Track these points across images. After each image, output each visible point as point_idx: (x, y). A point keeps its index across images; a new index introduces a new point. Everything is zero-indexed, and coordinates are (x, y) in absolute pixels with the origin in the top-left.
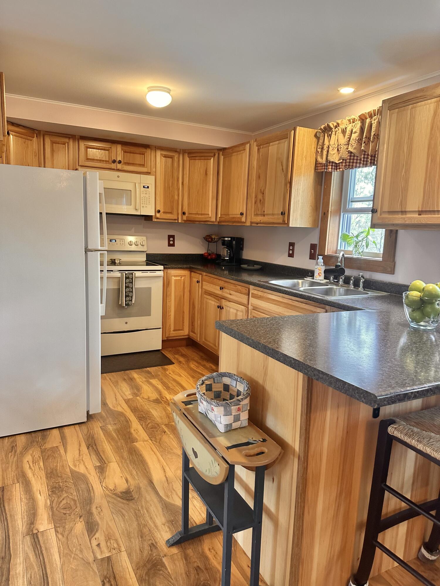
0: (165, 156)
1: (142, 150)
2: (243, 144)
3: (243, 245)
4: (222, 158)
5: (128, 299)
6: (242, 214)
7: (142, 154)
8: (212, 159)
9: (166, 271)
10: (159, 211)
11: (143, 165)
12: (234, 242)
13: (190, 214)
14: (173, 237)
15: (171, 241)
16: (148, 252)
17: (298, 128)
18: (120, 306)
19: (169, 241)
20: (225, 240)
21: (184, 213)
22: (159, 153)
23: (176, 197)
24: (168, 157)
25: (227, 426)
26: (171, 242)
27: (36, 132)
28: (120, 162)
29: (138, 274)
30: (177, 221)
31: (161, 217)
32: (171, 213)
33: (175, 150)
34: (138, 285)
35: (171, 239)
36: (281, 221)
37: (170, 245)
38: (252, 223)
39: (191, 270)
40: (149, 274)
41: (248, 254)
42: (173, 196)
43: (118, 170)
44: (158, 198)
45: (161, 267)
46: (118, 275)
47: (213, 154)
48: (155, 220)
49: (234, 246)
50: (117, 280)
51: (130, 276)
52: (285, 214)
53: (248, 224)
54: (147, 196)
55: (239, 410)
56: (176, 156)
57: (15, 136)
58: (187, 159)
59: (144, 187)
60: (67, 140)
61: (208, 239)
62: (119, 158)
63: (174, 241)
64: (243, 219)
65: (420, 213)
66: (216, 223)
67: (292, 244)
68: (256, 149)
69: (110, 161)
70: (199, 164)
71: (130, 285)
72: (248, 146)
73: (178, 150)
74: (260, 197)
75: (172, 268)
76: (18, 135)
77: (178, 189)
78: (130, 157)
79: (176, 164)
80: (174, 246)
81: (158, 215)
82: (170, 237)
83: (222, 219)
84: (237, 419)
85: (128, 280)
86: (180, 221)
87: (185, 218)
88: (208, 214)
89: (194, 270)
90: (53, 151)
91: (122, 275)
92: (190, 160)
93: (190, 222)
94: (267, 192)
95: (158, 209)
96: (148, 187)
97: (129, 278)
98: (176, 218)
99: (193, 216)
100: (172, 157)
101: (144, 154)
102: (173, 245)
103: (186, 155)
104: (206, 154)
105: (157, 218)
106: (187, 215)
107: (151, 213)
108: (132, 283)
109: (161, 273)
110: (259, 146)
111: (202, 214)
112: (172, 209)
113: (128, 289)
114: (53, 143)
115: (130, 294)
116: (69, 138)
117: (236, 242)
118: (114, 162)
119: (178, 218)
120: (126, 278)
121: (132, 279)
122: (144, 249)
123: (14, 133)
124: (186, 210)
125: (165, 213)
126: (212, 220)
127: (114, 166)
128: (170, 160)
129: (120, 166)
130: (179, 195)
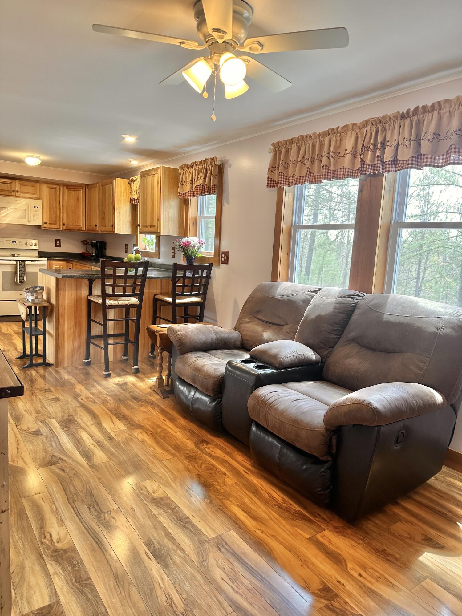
0: (50, 188)
1: (33, 184)
2: (97, 183)
3: (106, 246)
4: (87, 190)
5: (21, 278)
6: (96, 226)
8: (81, 191)
9: (49, 261)
10: (46, 223)
11: (34, 194)
12: (98, 244)
13: (68, 225)
14: (59, 240)
15: (58, 243)
16: (40, 251)
17: (117, 179)
18: (16, 283)
19: (56, 243)
20: (92, 243)
21: (64, 225)
22: (45, 185)
23: (58, 214)
24: (52, 189)
25: (32, 300)
26: (58, 244)
28: (18, 191)
29: (28, 263)
30: (59, 230)
31: (48, 227)
32: (55, 224)
33: (57, 184)
34: (29, 270)
35: (58, 242)
36: (111, 230)
37: (57, 246)
38: (101, 231)
39: (67, 261)
40: (36, 263)
41: (110, 252)
42: (56, 214)
43: (17, 196)
44: (45, 215)
45: (46, 259)
46: (14, 262)
47: (82, 188)
48: (44, 229)
49: (99, 247)
50: (13, 266)
51: (23, 264)
52: (113, 226)
53: (100, 232)
54: (37, 213)
55: (37, 294)
56: (58, 187)
58: (66, 190)
59: (34, 207)
61: (85, 242)
62: (17, 188)
63: (60, 243)
64: (97, 229)
65: (151, 226)
66: (86, 232)
67: (126, 245)
68: (101, 187)
69: (11, 190)
70: (73, 193)
71: (23, 269)
72: (98, 185)
73: (60, 184)
74: (103, 215)
75: (54, 260)
77: (60, 209)
78: (25, 188)
79: (58, 193)
81: (45, 225)
82: (56, 240)
83: (88, 229)
84: (37, 298)
85: (21, 266)
86: (61, 230)
87: (65, 227)
88: (80, 226)
89: (69, 261)
91: (17, 263)
92: (68, 190)
93: (68, 230)
94: (106, 213)
95: (45, 221)
96: (37, 207)
97: (22, 265)
98: (59, 228)
99: (70, 226)
100: (55, 189)
101: (35, 186)
102: (59, 246)
103: (65, 187)
104: (78, 187)
105: (45, 227)
106: (66, 226)
107: (41, 224)
108: (24, 268)
109: (45, 263)
110: (102, 186)
111: (76, 225)
112: (56, 221)
113: (21, 272)
115: (23, 275)
117: (100, 245)
118: (14, 191)
120: (20, 265)
121: (24, 265)
122: (37, 248)
124: (65, 223)
125: (50, 224)
126: (83, 229)
127: (13, 194)
128: (54, 190)
129: (18, 194)
130: (60, 213)
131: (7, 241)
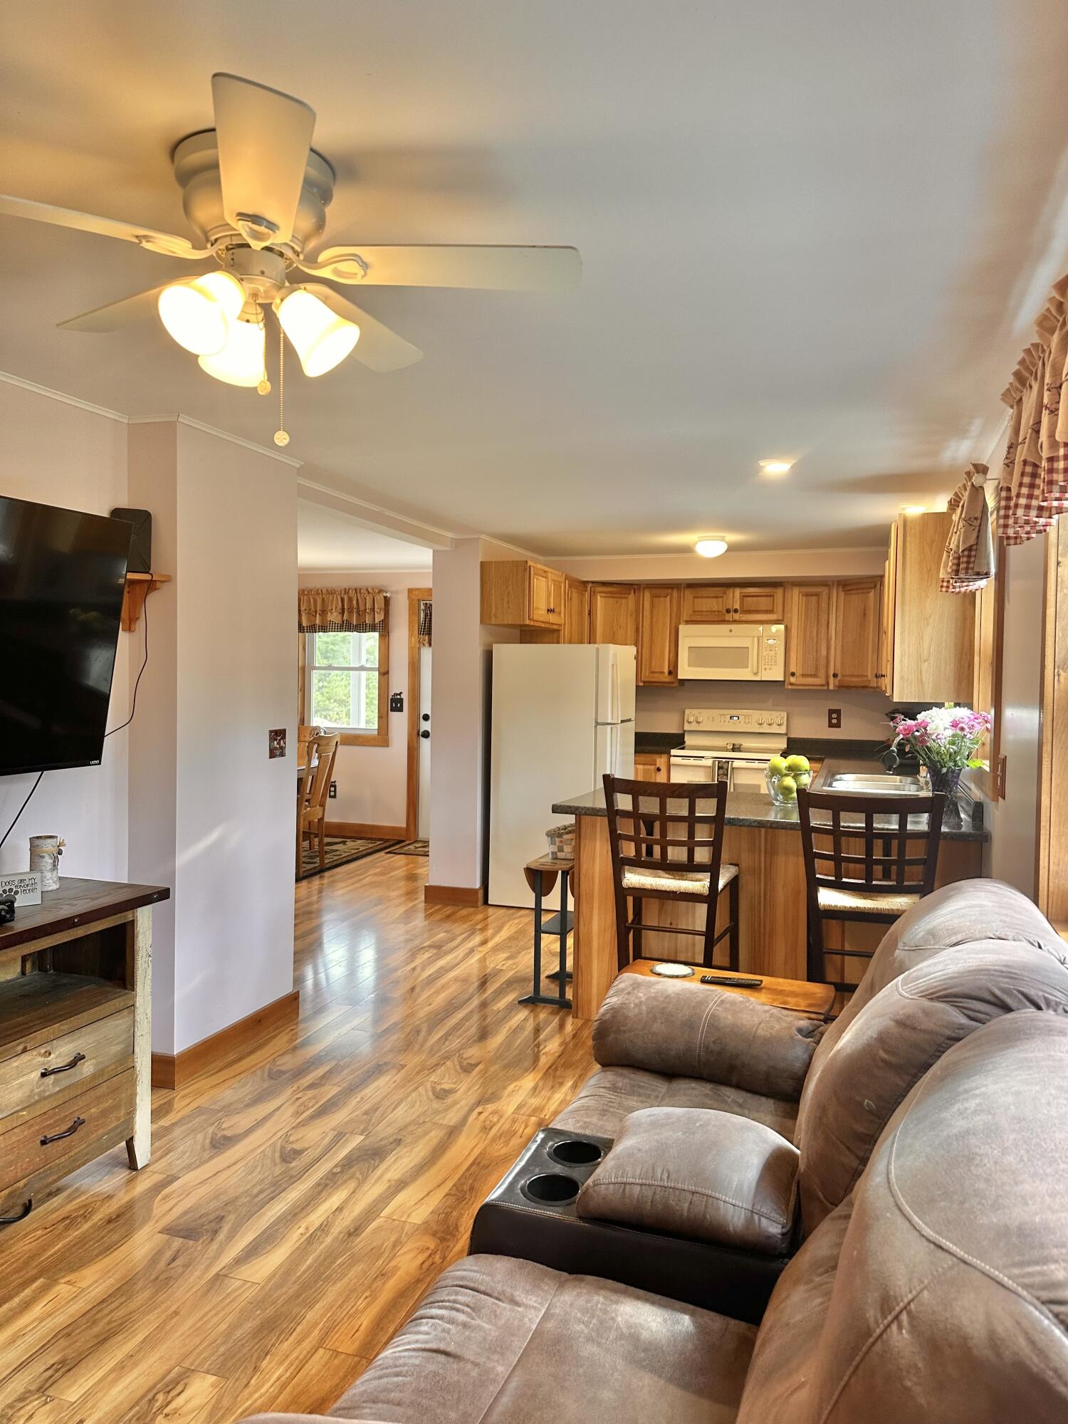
0: (807, 595)
1: (770, 590)
7: (770, 596)
8: (872, 593)
10: (793, 674)
11: (771, 612)
13: (843, 676)
14: (838, 712)
15: (834, 719)
16: (792, 736)
19: (830, 718)
21: (836, 676)
22: (796, 591)
23: (824, 652)
24: (812, 595)
26: (834, 721)
27: (635, 587)
28: (736, 611)
29: (736, 764)
30: (826, 688)
31: (798, 683)
32: (815, 676)
33: (825, 585)
34: (737, 779)
35: (834, 716)
37: (831, 725)
42: (819, 651)
43: (735, 622)
44: (793, 655)
46: (709, 763)
47: (873, 585)
48: (790, 687)
51: (725, 766)
54: (772, 653)
56: (825, 591)
57: (605, 597)
58: (843, 594)
59: (769, 641)
60: (670, 591)
62: (737, 606)
63: (839, 719)
69: (724, 611)
70: (856, 600)
71: (724, 778)
73: (829, 583)
76: (611, 595)
78: (752, 602)
79: (824, 603)
80: (840, 727)
81: (792, 680)
82: (831, 712)
84: (561, 850)
85: (721, 772)
86: (831, 687)
87: (837, 684)
88: (867, 676)
90: (652, 606)
91: (714, 764)
92: (846, 595)
93: (849, 688)
95: (793, 669)
96: (775, 641)
97: (723, 768)
98: (824, 683)
99: (848, 679)
100: (817, 595)
101: (772, 596)
102: (838, 725)
103: (841, 589)
104: (865, 586)
105: (791, 684)
106: (839, 677)
107: (779, 677)
108: (727, 775)
111: (858, 676)
112: (817, 669)
114: (653, 596)
116: (672, 588)
118: (728, 611)
119: (828, 684)
120: (719, 768)
121: (728, 769)
122: (783, 730)
123: (603, 595)
124: (838, 671)
125: (804, 675)
126: (872, 685)
127: (729, 617)
128: (814, 599)
129: (737, 616)
130: (828, 649)
131: (721, 715)
